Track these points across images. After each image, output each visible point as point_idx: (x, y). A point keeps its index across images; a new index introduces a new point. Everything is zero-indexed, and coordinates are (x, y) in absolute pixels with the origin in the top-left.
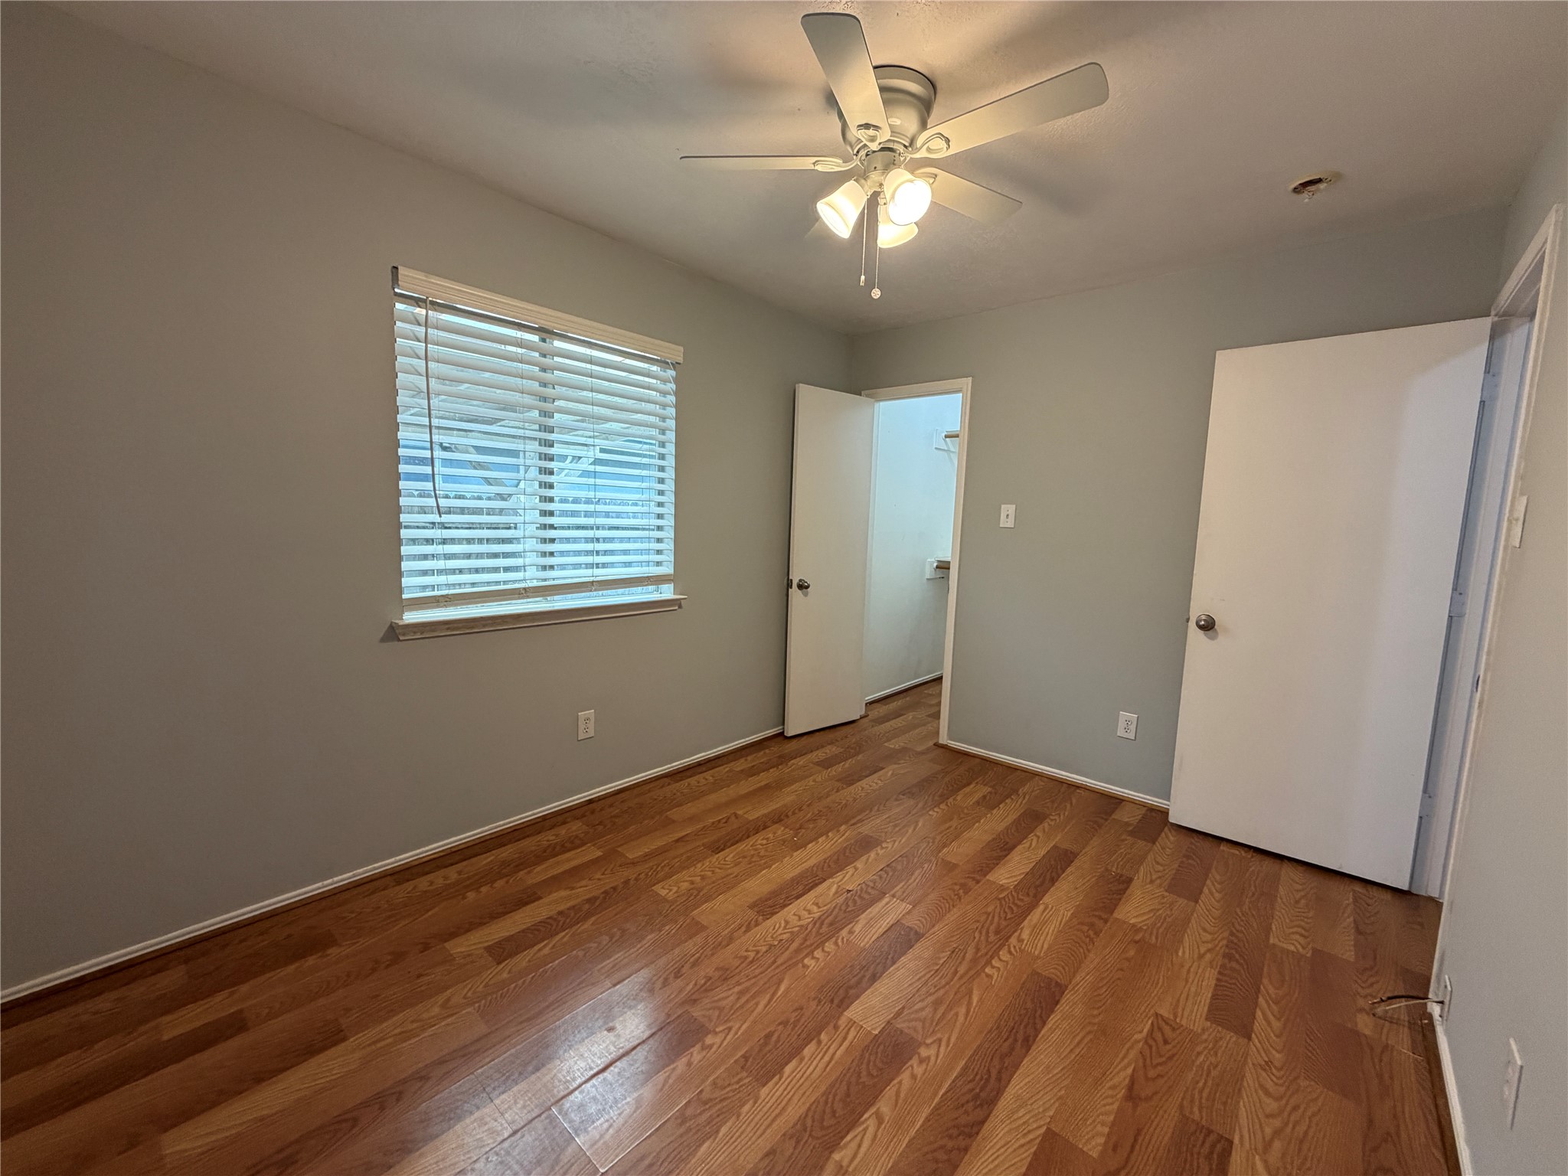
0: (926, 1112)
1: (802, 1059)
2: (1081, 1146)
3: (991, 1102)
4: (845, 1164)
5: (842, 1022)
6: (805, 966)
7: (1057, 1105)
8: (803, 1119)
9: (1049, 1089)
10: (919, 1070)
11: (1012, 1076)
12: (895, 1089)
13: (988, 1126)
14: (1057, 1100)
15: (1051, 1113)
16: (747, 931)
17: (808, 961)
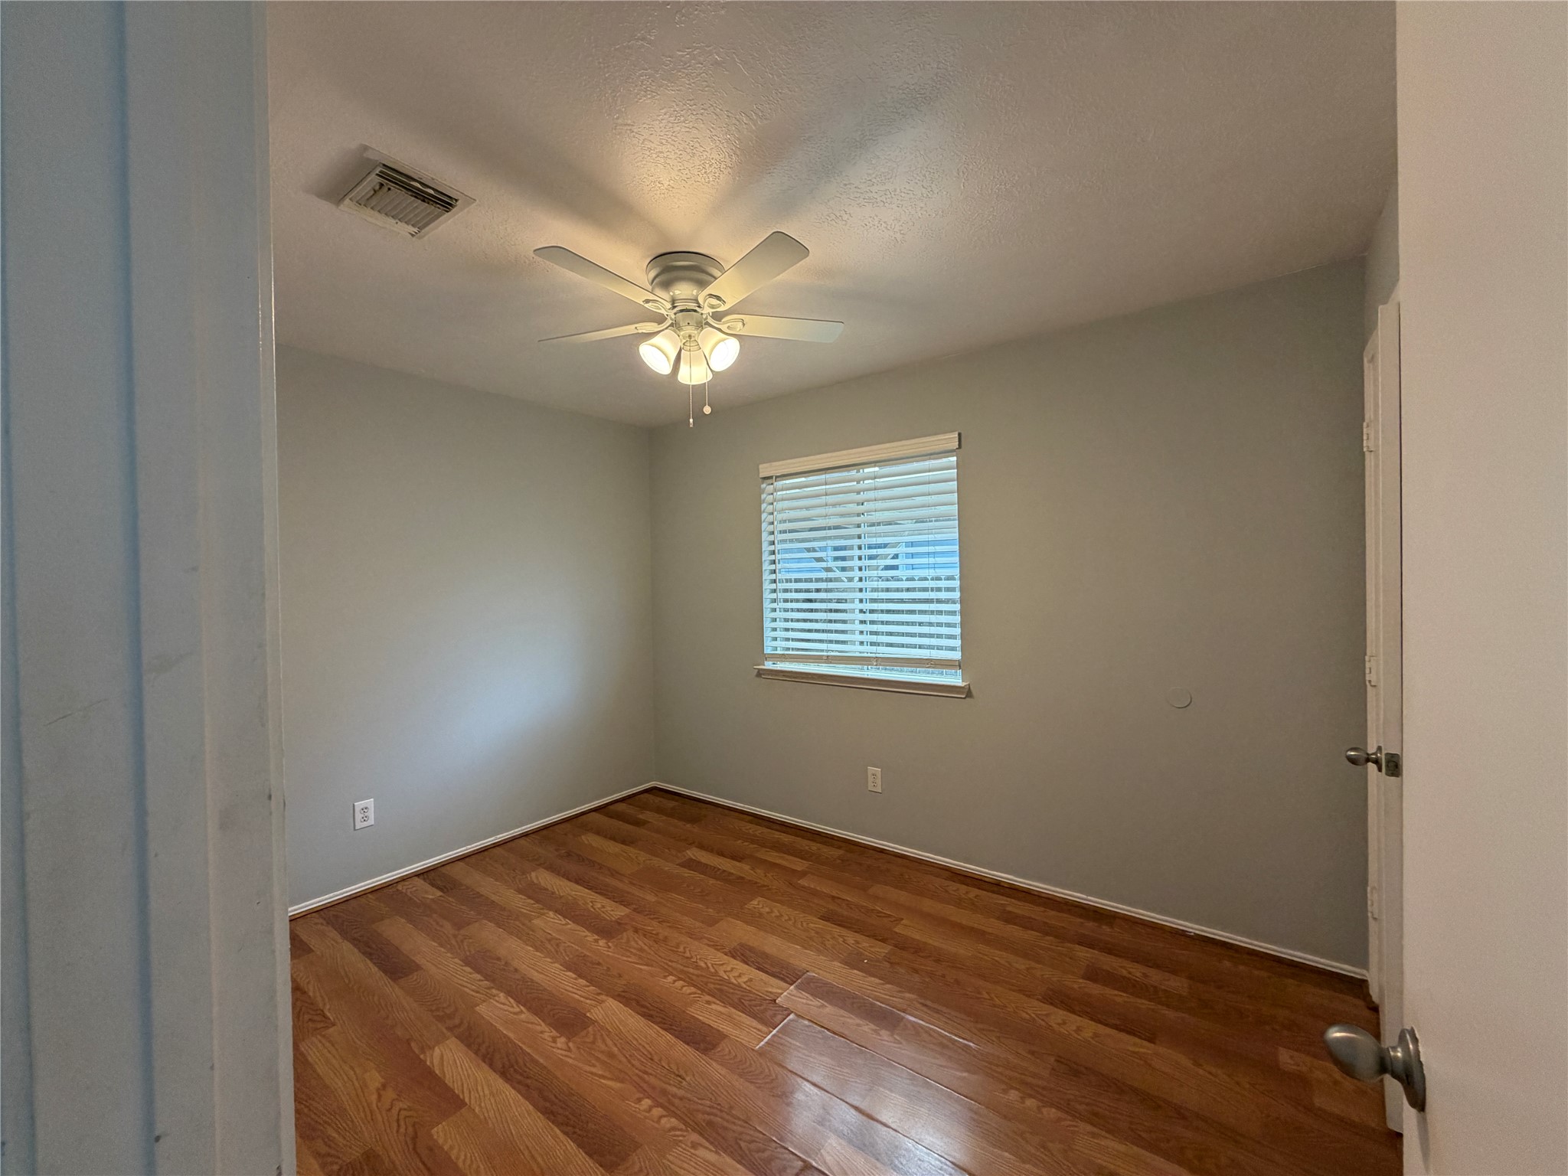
0: (511, 1035)
1: (576, 979)
2: (444, 1123)
3: (504, 1074)
4: (495, 998)
5: (604, 997)
7: (482, 1117)
9: (497, 1115)
10: (546, 1036)
11: (519, 1092)
12: (536, 1022)
13: (485, 1067)
14: (485, 1118)
15: (477, 1111)
16: (709, 945)
17: (671, 978)
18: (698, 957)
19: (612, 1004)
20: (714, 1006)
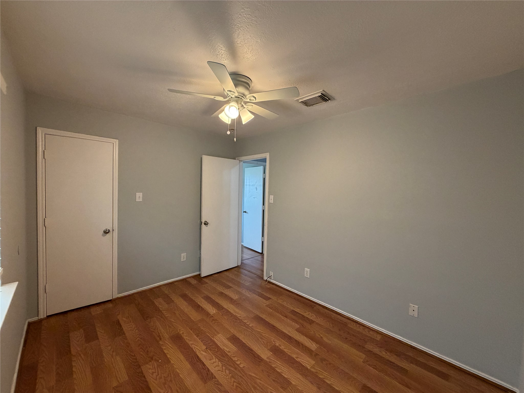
1: (282, 372)
4: (311, 367)
6: (244, 367)
8: (300, 374)
16: (221, 385)
17: (241, 366)
18: (228, 377)
19: (264, 357)
20: (228, 350)
